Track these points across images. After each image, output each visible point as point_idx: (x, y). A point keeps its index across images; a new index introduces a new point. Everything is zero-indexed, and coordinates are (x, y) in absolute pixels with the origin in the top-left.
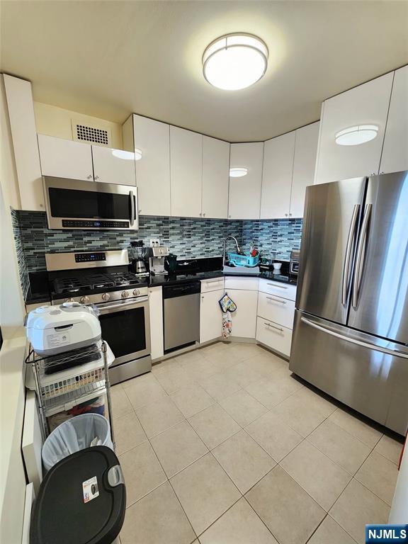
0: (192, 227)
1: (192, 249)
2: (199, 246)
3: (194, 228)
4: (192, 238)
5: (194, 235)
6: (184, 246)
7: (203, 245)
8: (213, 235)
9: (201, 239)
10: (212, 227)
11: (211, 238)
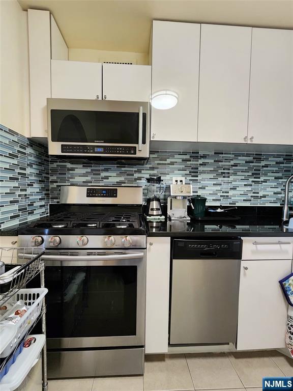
0: (232, 163)
1: (231, 193)
2: (242, 189)
3: (235, 165)
4: (232, 178)
5: (235, 174)
6: (218, 188)
7: (249, 188)
8: (266, 175)
9: (246, 179)
10: (263, 163)
11: (262, 179)
